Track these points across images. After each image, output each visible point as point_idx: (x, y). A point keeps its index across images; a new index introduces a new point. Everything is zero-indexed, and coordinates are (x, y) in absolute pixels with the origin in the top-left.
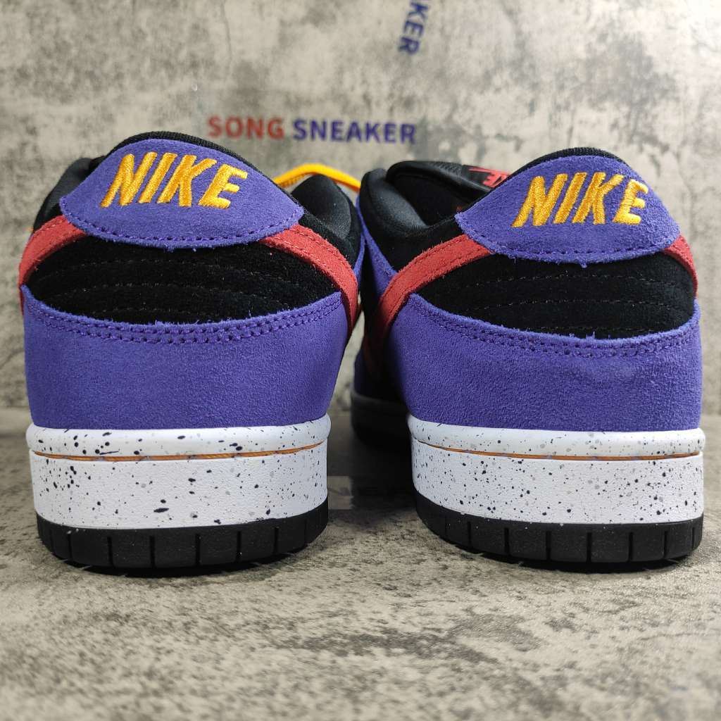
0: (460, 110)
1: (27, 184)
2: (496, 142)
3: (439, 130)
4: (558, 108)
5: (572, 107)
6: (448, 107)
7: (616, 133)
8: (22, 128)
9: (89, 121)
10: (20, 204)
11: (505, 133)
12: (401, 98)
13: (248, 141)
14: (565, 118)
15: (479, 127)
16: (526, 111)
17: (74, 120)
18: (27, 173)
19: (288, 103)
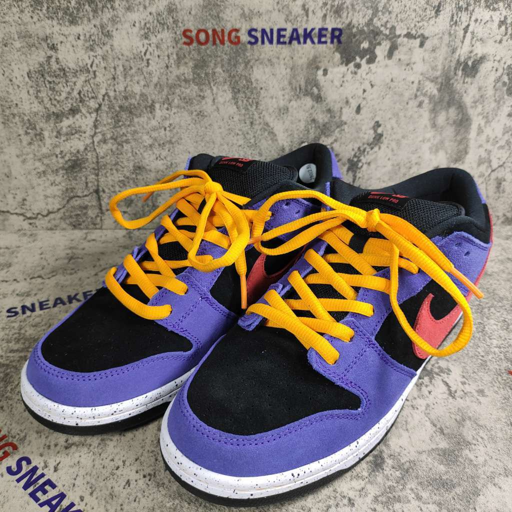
0: (380, 13)
1: (57, 88)
2: (406, 40)
3: (361, 32)
4: (460, 9)
5: (471, 8)
6: (370, 12)
7: (503, 28)
8: (44, 45)
9: (93, 38)
10: (55, 102)
11: (414, 32)
12: (332, 6)
13: (214, 47)
14: (464, 17)
15: (393, 28)
16: (433, 12)
17: (82, 37)
18: (54, 79)
19: (243, 15)
